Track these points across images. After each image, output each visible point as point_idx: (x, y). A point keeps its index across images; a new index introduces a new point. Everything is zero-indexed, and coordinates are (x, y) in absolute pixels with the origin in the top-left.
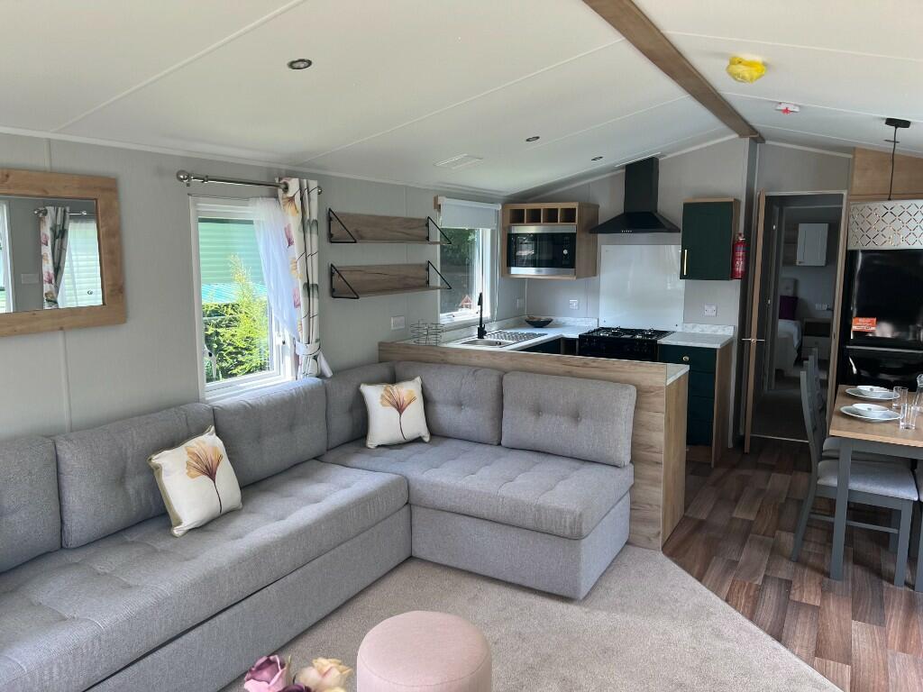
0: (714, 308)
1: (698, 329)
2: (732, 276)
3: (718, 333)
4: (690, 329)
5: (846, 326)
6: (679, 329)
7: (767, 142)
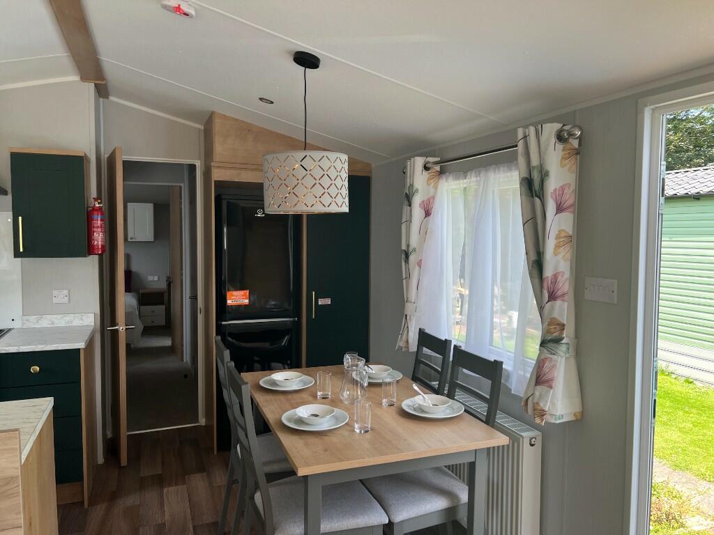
0: (66, 292)
1: (45, 322)
2: (89, 250)
3: (74, 324)
4: (35, 322)
5: (221, 299)
6: (17, 325)
7: (112, 98)
